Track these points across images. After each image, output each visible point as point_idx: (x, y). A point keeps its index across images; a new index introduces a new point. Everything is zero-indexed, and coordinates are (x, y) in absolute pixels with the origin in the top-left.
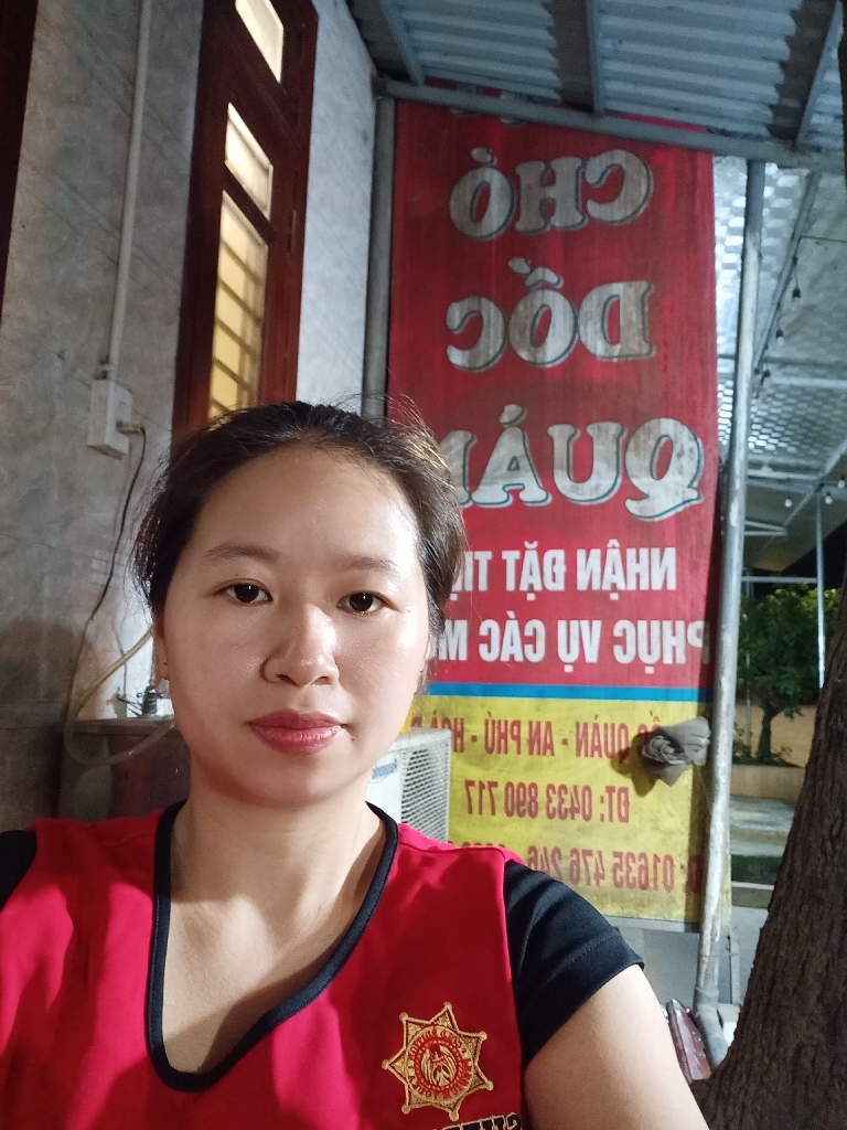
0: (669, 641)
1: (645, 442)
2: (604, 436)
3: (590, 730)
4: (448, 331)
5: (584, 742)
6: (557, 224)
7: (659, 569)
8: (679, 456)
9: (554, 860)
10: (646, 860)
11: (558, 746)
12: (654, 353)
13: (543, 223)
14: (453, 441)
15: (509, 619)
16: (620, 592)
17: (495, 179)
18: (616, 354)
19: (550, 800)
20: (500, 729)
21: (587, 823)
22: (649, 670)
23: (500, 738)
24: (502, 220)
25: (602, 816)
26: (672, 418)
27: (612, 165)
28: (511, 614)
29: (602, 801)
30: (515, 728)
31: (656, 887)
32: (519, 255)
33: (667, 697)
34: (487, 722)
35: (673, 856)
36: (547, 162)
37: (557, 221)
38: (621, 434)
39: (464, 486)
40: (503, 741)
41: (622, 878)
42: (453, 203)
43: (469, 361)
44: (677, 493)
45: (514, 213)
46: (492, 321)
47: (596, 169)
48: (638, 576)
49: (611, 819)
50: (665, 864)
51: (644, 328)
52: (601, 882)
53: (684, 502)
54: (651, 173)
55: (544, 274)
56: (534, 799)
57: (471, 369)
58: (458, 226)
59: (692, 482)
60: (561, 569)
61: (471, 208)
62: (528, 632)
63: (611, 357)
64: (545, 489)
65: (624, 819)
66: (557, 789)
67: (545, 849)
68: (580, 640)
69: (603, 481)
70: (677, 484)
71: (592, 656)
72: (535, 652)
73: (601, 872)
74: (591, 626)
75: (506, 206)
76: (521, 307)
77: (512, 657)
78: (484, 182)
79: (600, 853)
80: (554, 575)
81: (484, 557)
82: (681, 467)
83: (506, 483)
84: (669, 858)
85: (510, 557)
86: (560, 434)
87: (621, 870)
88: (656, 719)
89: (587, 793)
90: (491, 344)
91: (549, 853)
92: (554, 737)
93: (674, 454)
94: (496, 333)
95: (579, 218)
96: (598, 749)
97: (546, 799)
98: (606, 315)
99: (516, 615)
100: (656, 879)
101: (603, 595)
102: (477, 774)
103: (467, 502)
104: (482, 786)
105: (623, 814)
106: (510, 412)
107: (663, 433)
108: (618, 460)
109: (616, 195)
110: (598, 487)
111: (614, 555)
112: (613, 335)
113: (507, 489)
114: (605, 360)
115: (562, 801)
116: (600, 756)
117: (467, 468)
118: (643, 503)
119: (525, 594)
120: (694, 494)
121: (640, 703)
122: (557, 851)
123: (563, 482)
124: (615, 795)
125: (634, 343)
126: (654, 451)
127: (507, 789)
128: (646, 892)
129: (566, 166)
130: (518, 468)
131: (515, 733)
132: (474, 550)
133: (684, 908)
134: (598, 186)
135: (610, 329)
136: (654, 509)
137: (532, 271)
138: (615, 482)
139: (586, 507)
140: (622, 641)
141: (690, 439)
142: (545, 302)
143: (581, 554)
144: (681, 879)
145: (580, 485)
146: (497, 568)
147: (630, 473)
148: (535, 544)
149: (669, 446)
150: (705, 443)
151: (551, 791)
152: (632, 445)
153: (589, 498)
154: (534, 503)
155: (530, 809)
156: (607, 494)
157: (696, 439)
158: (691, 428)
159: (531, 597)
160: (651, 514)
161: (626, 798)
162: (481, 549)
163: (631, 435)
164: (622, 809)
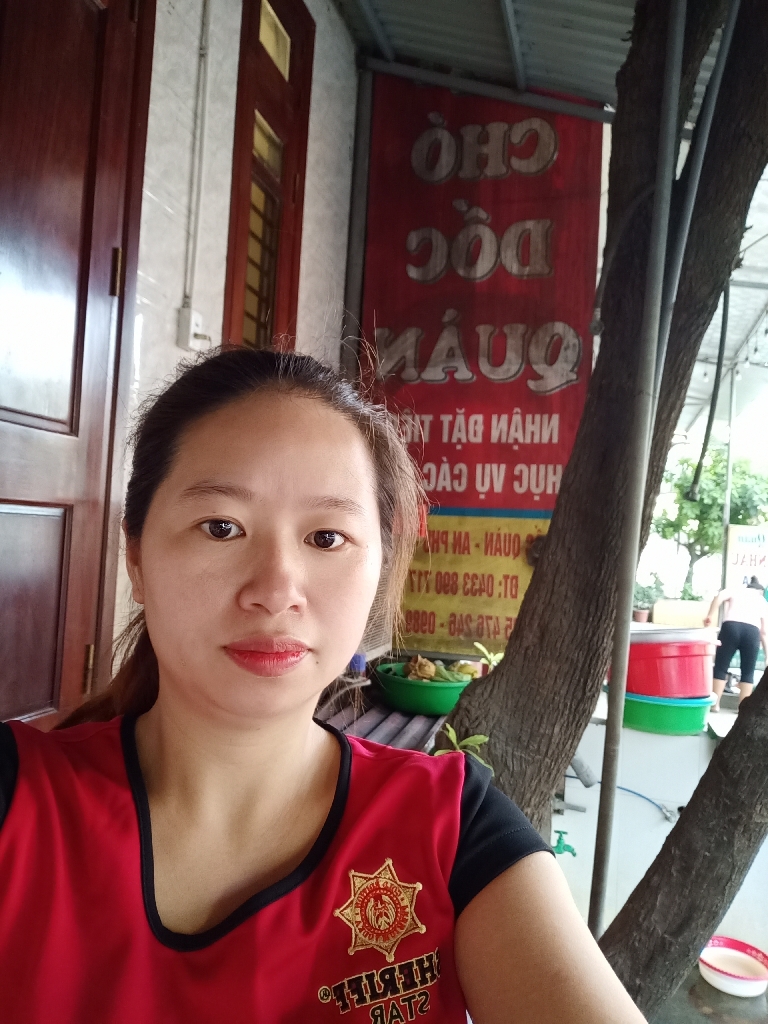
0: (551, 478)
1: (543, 339)
2: (514, 334)
3: (495, 538)
4: (409, 252)
5: (492, 545)
6: (489, 174)
7: (547, 429)
8: (566, 349)
9: (467, 622)
11: (472, 548)
12: (552, 274)
13: (478, 173)
14: (408, 335)
15: (442, 462)
16: (520, 445)
17: (445, 137)
18: (526, 273)
19: (466, 584)
20: (434, 537)
21: (491, 599)
22: (537, 498)
23: (434, 543)
24: (450, 169)
25: (500, 595)
26: (563, 321)
27: (530, 130)
28: (445, 459)
29: (500, 584)
30: (444, 536)
32: (461, 197)
33: (546, 517)
36: (483, 125)
37: (490, 172)
38: (526, 332)
39: (415, 367)
40: (435, 545)
42: (414, 154)
43: (422, 276)
44: (563, 376)
45: (459, 164)
46: (439, 246)
47: (518, 133)
48: (533, 433)
49: (506, 596)
51: (546, 255)
53: (568, 382)
55: (478, 212)
56: (455, 583)
57: (423, 281)
58: (417, 173)
59: (573, 368)
60: (480, 428)
61: (427, 159)
62: (456, 472)
63: (522, 276)
64: (471, 371)
65: (514, 596)
66: (470, 577)
67: (461, 616)
68: (491, 478)
69: (511, 367)
70: (563, 370)
71: (498, 488)
72: (460, 484)
73: (497, 630)
74: (499, 467)
75: (452, 160)
76: (462, 239)
77: (444, 488)
78: (436, 139)
79: (497, 619)
80: (475, 432)
81: (428, 418)
82: (566, 357)
83: (445, 365)
85: (446, 419)
86: (484, 332)
88: (539, 530)
89: (490, 579)
90: (438, 263)
91: (464, 615)
92: (470, 542)
93: (563, 347)
94: (442, 255)
95: (504, 170)
96: (498, 550)
97: (463, 583)
98: (520, 249)
99: (448, 459)
101: (511, 445)
102: (419, 566)
103: (418, 379)
105: (514, 593)
106: (449, 315)
107: (556, 331)
108: (523, 353)
109: (533, 152)
110: (508, 370)
111: (517, 418)
112: (524, 260)
113: (446, 370)
114: (517, 277)
115: (474, 584)
116: (501, 555)
117: (418, 354)
118: (540, 382)
119: (455, 445)
120: (574, 377)
121: (529, 520)
122: (469, 616)
123: (485, 367)
124: (509, 581)
125: (538, 266)
126: (549, 345)
127: (437, 576)
129: (497, 129)
130: (453, 355)
131: (444, 539)
132: (420, 412)
134: (519, 146)
135: (523, 254)
136: (546, 387)
137: (470, 207)
138: (520, 368)
139: (499, 385)
140: (519, 478)
141: (574, 337)
142: (478, 233)
143: (494, 418)
145: (496, 368)
146: (436, 428)
147: (531, 359)
149: (560, 340)
150: (584, 341)
151: (467, 578)
152: (534, 340)
153: (501, 377)
154: (464, 380)
155: (452, 588)
156: (515, 375)
157: (578, 337)
158: (575, 329)
159: (459, 447)
160: (544, 390)
161: (517, 581)
162: (426, 413)
163: (534, 333)
164: (513, 589)
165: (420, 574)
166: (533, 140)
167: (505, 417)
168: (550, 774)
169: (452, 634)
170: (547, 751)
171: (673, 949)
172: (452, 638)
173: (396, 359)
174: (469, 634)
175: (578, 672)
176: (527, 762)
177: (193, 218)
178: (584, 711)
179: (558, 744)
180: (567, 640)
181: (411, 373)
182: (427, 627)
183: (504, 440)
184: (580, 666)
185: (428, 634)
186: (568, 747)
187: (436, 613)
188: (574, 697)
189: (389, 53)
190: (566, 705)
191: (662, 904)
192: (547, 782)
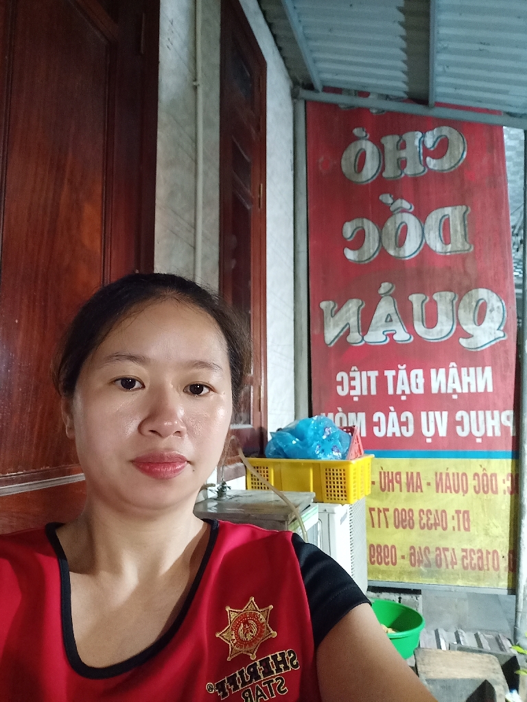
0: (490, 423)
1: (470, 303)
2: (444, 300)
3: (444, 477)
4: (345, 239)
5: (441, 484)
6: (408, 173)
7: (481, 380)
8: (491, 311)
9: (425, 555)
10: (482, 553)
11: (424, 487)
12: (472, 249)
13: (400, 172)
14: (350, 305)
15: (390, 411)
16: (459, 394)
17: (369, 147)
18: (449, 250)
19: (421, 519)
20: (388, 477)
21: (445, 532)
22: (479, 440)
23: (388, 483)
24: (375, 171)
25: (454, 527)
26: (486, 288)
27: (441, 136)
28: (392, 408)
29: (453, 517)
30: (398, 476)
31: (488, 569)
32: (385, 192)
33: (489, 455)
34: (380, 473)
35: (499, 551)
36: (400, 135)
37: (409, 171)
38: (454, 299)
39: (359, 332)
40: (391, 484)
41: (467, 564)
42: (343, 162)
43: (358, 257)
44: (491, 334)
45: (382, 167)
46: (371, 232)
47: (431, 139)
48: (469, 384)
50: (493, 556)
51: (465, 235)
52: (455, 566)
53: (495, 339)
54: (465, 140)
55: (402, 203)
56: (411, 518)
57: (359, 261)
58: (348, 177)
59: (500, 327)
60: (421, 381)
61: (355, 164)
62: (403, 419)
63: (446, 253)
64: (409, 333)
65: (467, 529)
66: (425, 512)
67: (420, 548)
68: (435, 423)
69: (444, 327)
70: (490, 328)
71: (443, 432)
72: (408, 431)
73: (454, 560)
74: (441, 415)
75: (376, 164)
76: (389, 224)
77: (394, 434)
78: (362, 149)
79: (453, 549)
80: (417, 384)
81: (374, 374)
82: (493, 318)
83: (385, 330)
84: (495, 552)
85: (390, 374)
86: (416, 299)
87: (467, 559)
88: (484, 469)
89: (444, 514)
90: (371, 247)
91: (423, 547)
92: (422, 481)
93: (488, 310)
94: (374, 240)
95: (421, 168)
96: (449, 488)
97: (419, 518)
98: (441, 230)
99: (395, 408)
100: (487, 565)
101: (451, 394)
102: (376, 504)
103: (362, 341)
104: (379, 511)
105: (467, 526)
106: (385, 287)
107: (480, 298)
108: (453, 314)
109: (444, 153)
110: (441, 331)
111: (453, 371)
112: (446, 240)
113: (385, 333)
114: (442, 254)
115: (428, 519)
116: (451, 492)
117: (360, 322)
118: (469, 340)
119: (400, 396)
120: (501, 334)
121: (474, 460)
122: (427, 548)
123: (419, 328)
124: (461, 515)
125: (458, 243)
126: (475, 308)
127: (395, 512)
128: (483, 572)
129: (412, 137)
130: (391, 320)
131: (398, 479)
132: (367, 370)
133: (507, 581)
134: (432, 149)
135: (444, 236)
136: (477, 344)
137: (395, 199)
138: (452, 329)
139: (435, 343)
140: (461, 423)
141: (498, 301)
142: (403, 220)
143: (433, 372)
144: (504, 564)
145: (431, 330)
146: (382, 381)
147: (461, 322)
148: (404, 366)
149: (485, 304)
151: (422, 513)
152: (461, 305)
153: (436, 337)
154: (402, 341)
155: (409, 522)
156: (447, 335)
157: (501, 300)
158: (497, 294)
159: (403, 398)
160: (473, 347)
161: (468, 517)
162: (371, 370)
163: (460, 300)
164: (466, 523)
167: (442, 371)
169: (413, 565)
172: (413, 569)
173: (341, 325)
174: (428, 565)
181: (355, 337)
182: (389, 560)
183: (443, 390)
185: (390, 564)
187: (397, 546)
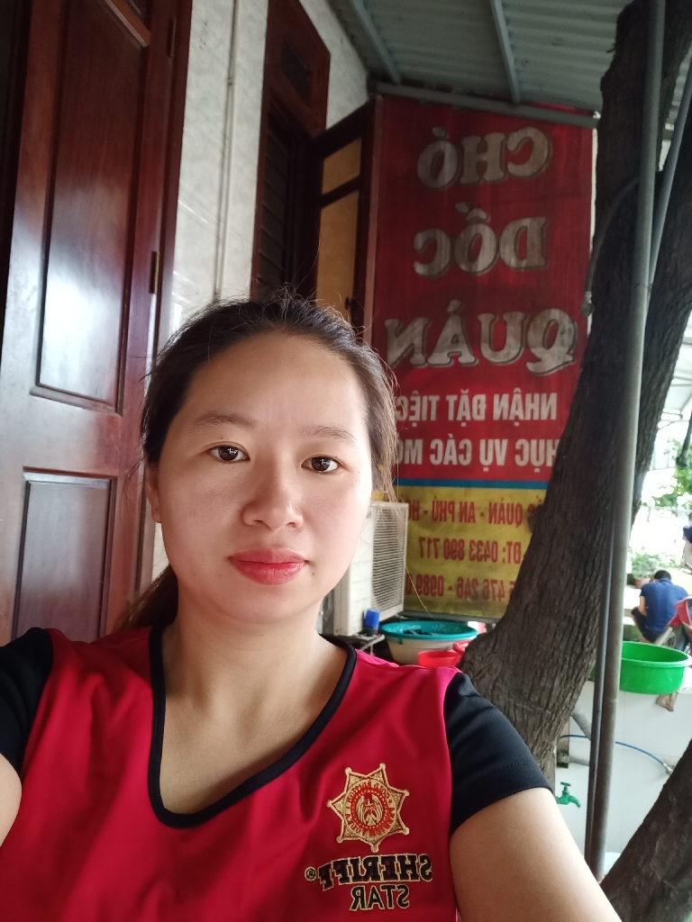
0: (550, 451)
1: (541, 325)
2: (513, 321)
3: (498, 507)
4: (414, 251)
5: (495, 514)
6: (488, 179)
7: (545, 407)
8: (562, 333)
9: (473, 586)
11: (478, 518)
12: (548, 265)
13: (478, 178)
14: (416, 324)
15: (449, 438)
16: (521, 422)
17: (448, 148)
18: (523, 266)
19: (471, 550)
20: (441, 507)
21: (494, 564)
22: (537, 470)
23: (442, 512)
24: (451, 177)
25: (504, 559)
26: (558, 308)
27: (525, 138)
28: (451, 435)
29: (504, 550)
30: (451, 506)
32: (463, 200)
34: (433, 502)
36: (482, 136)
37: (488, 177)
38: (525, 319)
39: (423, 354)
40: (443, 514)
42: (419, 165)
43: (428, 271)
44: (558, 358)
45: (460, 171)
46: (443, 245)
47: (514, 141)
48: (532, 411)
49: (509, 561)
51: (542, 249)
53: (564, 364)
54: (551, 143)
55: (478, 213)
56: (462, 549)
57: (429, 276)
58: (423, 181)
59: (569, 350)
60: (483, 407)
61: (432, 168)
62: (461, 447)
63: (520, 268)
64: (474, 355)
65: (517, 562)
66: (476, 543)
67: (468, 580)
68: (494, 452)
69: (512, 350)
70: (559, 352)
71: (501, 461)
72: (465, 458)
73: (502, 593)
74: (501, 442)
75: (454, 168)
76: (462, 236)
77: (451, 462)
78: (440, 150)
79: (502, 582)
80: (479, 410)
81: (435, 399)
82: (563, 341)
83: (450, 350)
85: (451, 399)
86: (485, 320)
88: (540, 500)
89: (495, 546)
90: (442, 260)
91: (471, 579)
92: (476, 512)
93: (559, 332)
94: (446, 253)
95: (502, 174)
96: (502, 519)
97: (469, 549)
98: (518, 245)
99: (454, 436)
101: (512, 422)
102: (426, 533)
103: (425, 363)
105: (517, 558)
106: (454, 305)
107: (552, 318)
108: (522, 338)
109: (528, 158)
110: (509, 354)
111: (517, 397)
112: (521, 253)
113: (450, 355)
114: (516, 270)
115: (479, 550)
116: (505, 523)
117: (425, 342)
118: (537, 364)
119: (460, 422)
120: (570, 358)
121: (530, 491)
122: (475, 580)
123: (486, 351)
124: (512, 548)
125: (535, 259)
126: (546, 330)
127: (445, 543)
129: (494, 139)
130: (457, 342)
131: (451, 509)
132: (428, 394)
134: (515, 153)
135: (520, 249)
136: (544, 368)
137: (471, 209)
138: (519, 352)
139: (500, 367)
140: (520, 452)
141: (569, 322)
142: (478, 231)
143: (496, 398)
145: (497, 353)
146: (443, 407)
147: (530, 344)
149: (556, 326)
150: (579, 325)
151: (472, 544)
152: (532, 326)
153: (502, 360)
154: (467, 364)
155: (459, 555)
156: (514, 358)
157: (573, 322)
158: (571, 314)
159: (464, 424)
160: (542, 371)
161: (519, 548)
162: (435, 394)
163: (532, 319)
164: (517, 555)
165: (429, 541)
166: (528, 147)
167: (506, 397)
168: (551, 726)
169: (459, 596)
170: (548, 704)
171: (672, 895)
172: (460, 600)
173: (405, 346)
174: (475, 597)
175: (576, 629)
176: (529, 713)
177: (222, 225)
178: (583, 666)
179: (558, 698)
180: (565, 598)
181: (419, 358)
182: (436, 590)
183: (505, 417)
184: (578, 622)
185: (437, 596)
186: (568, 699)
187: (445, 576)
188: (573, 652)
189: (396, 78)
190: (565, 660)
191: (661, 850)
192: (548, 732)
